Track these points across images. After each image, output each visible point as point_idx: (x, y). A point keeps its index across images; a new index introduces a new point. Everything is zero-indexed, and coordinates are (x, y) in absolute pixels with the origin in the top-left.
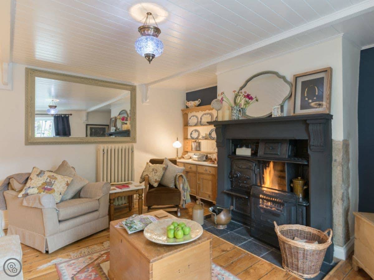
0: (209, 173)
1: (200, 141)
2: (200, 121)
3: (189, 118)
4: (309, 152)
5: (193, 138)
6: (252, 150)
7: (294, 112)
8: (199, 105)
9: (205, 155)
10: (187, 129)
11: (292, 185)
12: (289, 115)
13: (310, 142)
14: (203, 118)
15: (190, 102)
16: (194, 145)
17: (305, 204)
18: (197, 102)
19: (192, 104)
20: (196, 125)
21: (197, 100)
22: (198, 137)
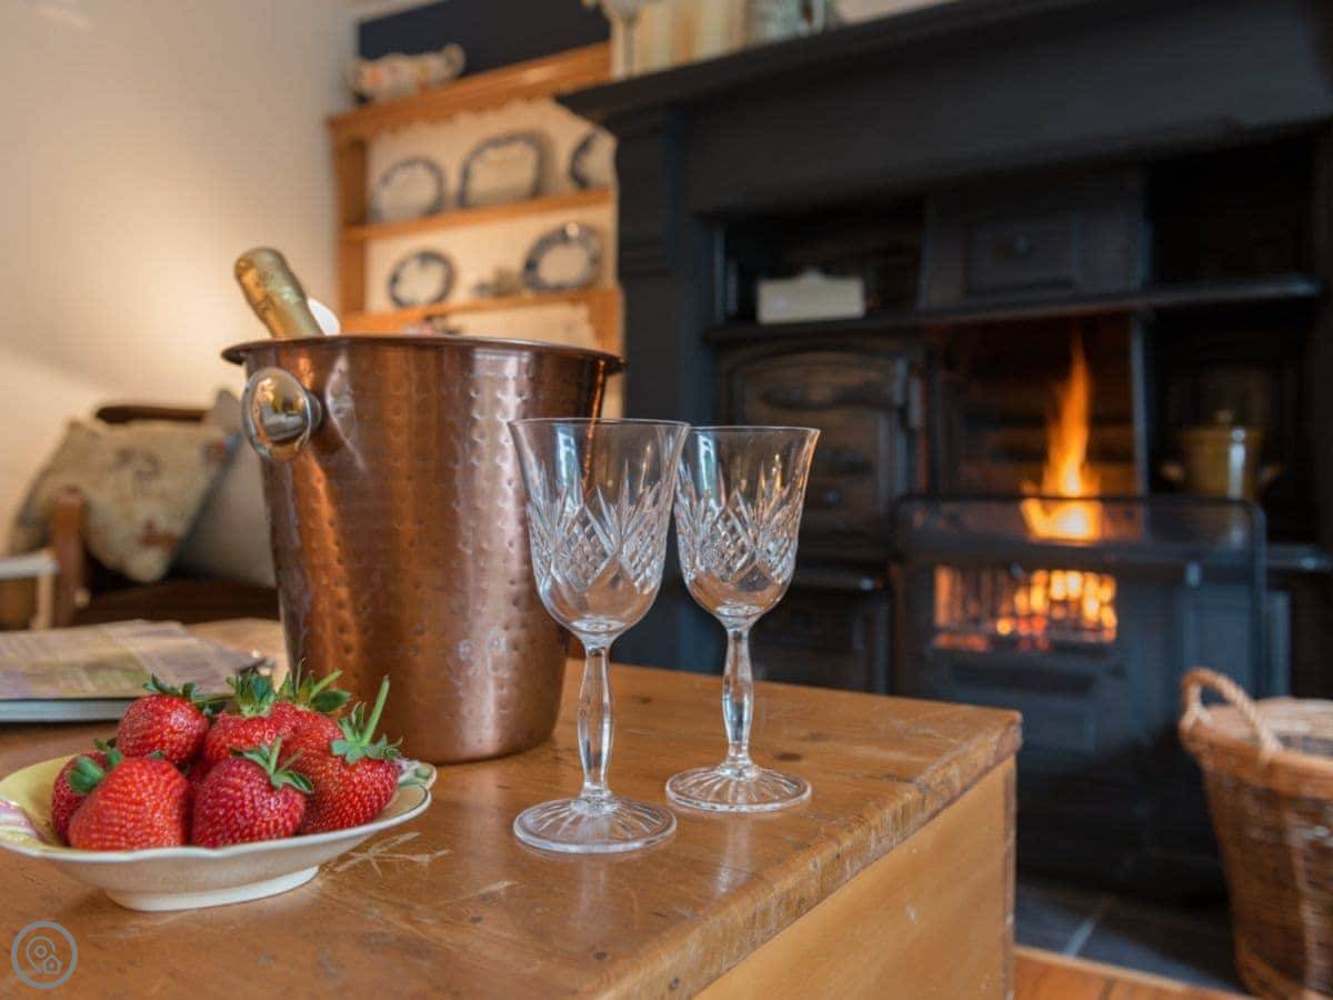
3: (373, 179)
5: (405, 306)
10: (362, 250)
14: (477, 168)
18: (437, 69)
21: (438, 52)
22: (442, 296)
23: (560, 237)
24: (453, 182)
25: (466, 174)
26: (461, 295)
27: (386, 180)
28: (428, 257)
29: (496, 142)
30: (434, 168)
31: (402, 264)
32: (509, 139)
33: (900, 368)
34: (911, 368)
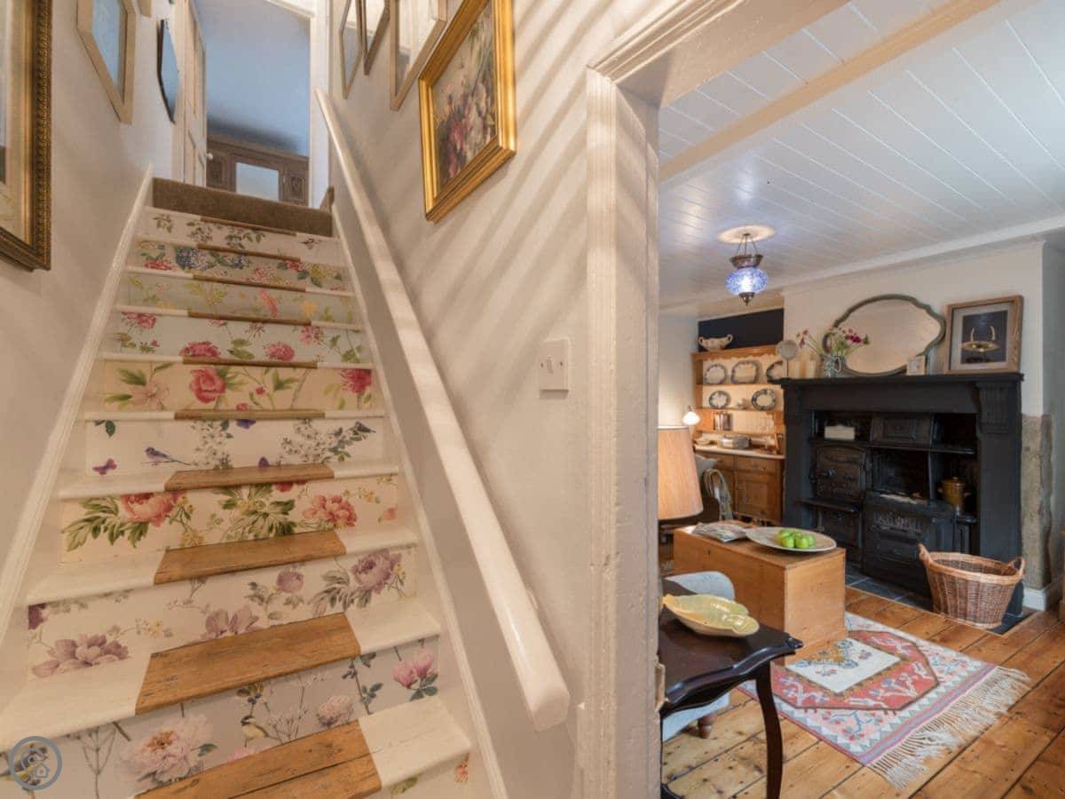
0: (762, 470)
1: (730, 412)
2: (733, 376)
3: (705, 370)
4: (979, 434)
5: (715, 408)
6: (856, 431)
7: (950, 368)
8: (728, 347)
9: (746, 438)
10: (701, 390)
11: (940, 490)
12: (939, 373)
13: (980, 417)
14: (737, 370)
15: (711, 340)
16: (719, 420)
17: (969, 521)
18: (725, 341)
19: (713, 343)
20: (721, 383)
21: (726, 336)
22: (726, 404)
23: (765, 392)
24: (730, 373)
25: (733, 371)
26: (731, 405)
27: (708, 370)
28: (721, 393)
29: (743, 363)
30: (723, 367)
31: (714, 394)
32: (748, 362)
33: (864, 455)
34: (866, 455)
